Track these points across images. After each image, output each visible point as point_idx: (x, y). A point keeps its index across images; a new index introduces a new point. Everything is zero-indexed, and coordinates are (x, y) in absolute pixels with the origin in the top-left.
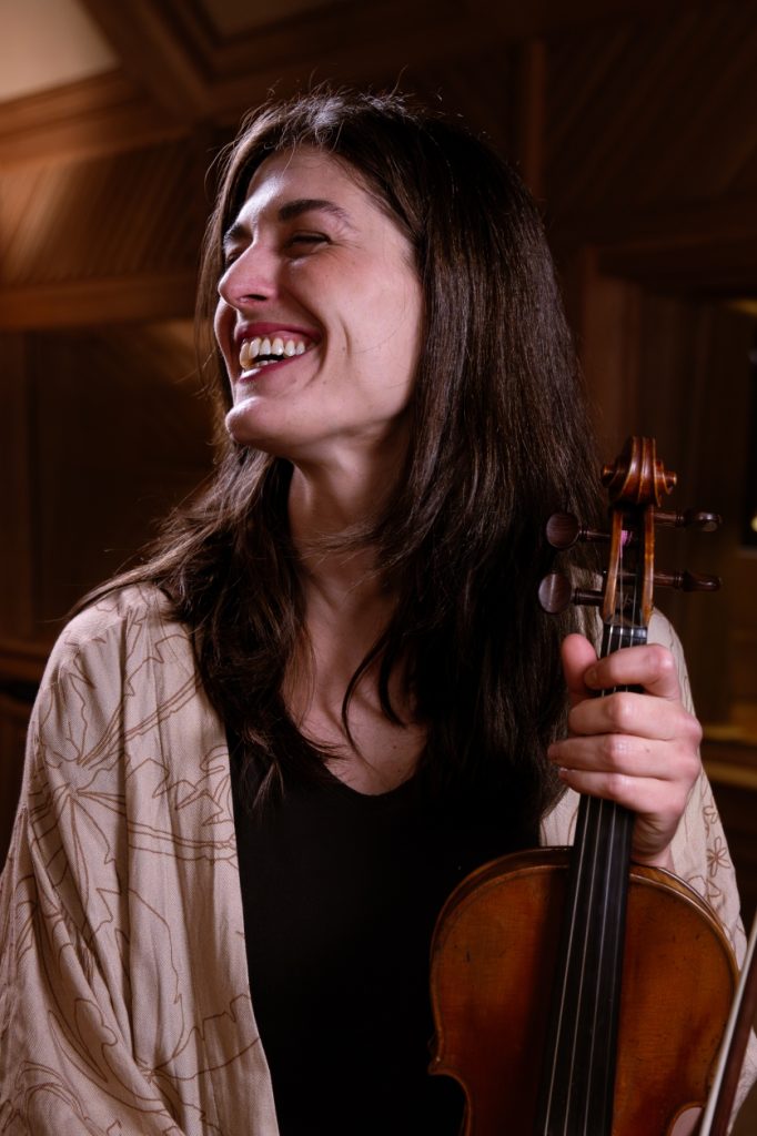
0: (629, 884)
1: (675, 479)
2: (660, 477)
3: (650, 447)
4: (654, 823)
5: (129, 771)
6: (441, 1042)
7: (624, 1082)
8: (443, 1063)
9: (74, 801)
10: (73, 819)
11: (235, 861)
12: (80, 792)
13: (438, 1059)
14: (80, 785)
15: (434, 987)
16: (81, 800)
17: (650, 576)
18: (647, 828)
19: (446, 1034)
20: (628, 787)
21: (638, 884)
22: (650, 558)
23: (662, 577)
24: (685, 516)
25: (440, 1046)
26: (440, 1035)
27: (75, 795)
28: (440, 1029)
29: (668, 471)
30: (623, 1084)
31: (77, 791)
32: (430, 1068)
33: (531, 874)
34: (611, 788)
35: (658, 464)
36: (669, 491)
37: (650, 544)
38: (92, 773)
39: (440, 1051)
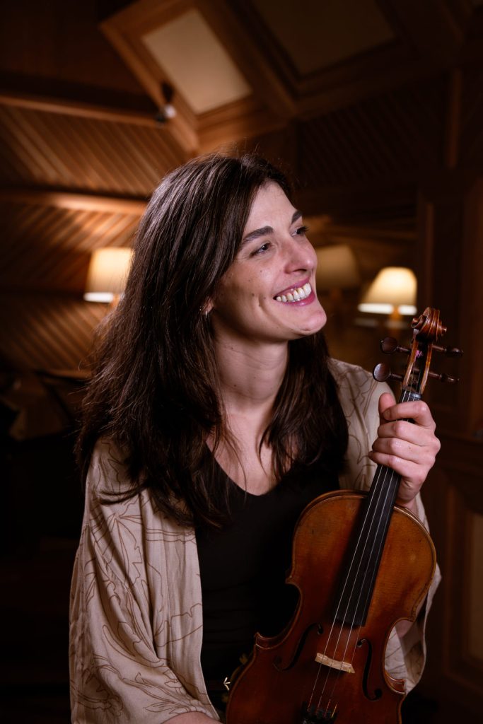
0: (393, 511)
1: (445, 330)
2: (440, 328)
3: (437, 313)
4: (408, 482)
5: (143, 504)
6: (293, 569)
7: (374, 602)
8: (292, 580)
9: (118, 522)
10: (119, 530)
11: (195, 541)
12: (121, 517)
13: (291, 577)
14: (121, 514)
15: (294, 543)
16: (122, 521)
17: (427, 372)
18: (405, 485)
19: (296, 566)
20: (398, 463)
21: (397, 512)
22: (428, 363)
23: (432, 374)
24: (447, 349)
25: (293, 571)
26: (294, 566)
27: (118, 519)
28: (294, 562)
29: (443, 326)
30: (374, 603)
31: (119, 516)
32: (286, 580)
33: (349, 499)
34: (390, 461)
35: (440, 321)
36: (442, 335)
37: (429, 357)
38: (125, 507)
39: (292, 573)
